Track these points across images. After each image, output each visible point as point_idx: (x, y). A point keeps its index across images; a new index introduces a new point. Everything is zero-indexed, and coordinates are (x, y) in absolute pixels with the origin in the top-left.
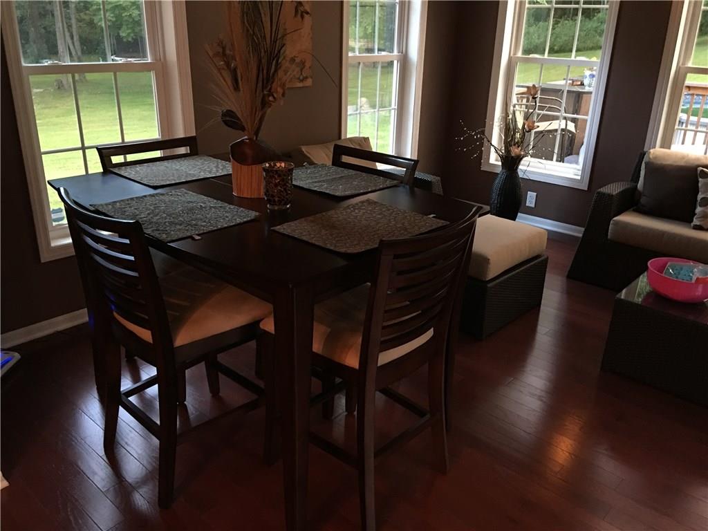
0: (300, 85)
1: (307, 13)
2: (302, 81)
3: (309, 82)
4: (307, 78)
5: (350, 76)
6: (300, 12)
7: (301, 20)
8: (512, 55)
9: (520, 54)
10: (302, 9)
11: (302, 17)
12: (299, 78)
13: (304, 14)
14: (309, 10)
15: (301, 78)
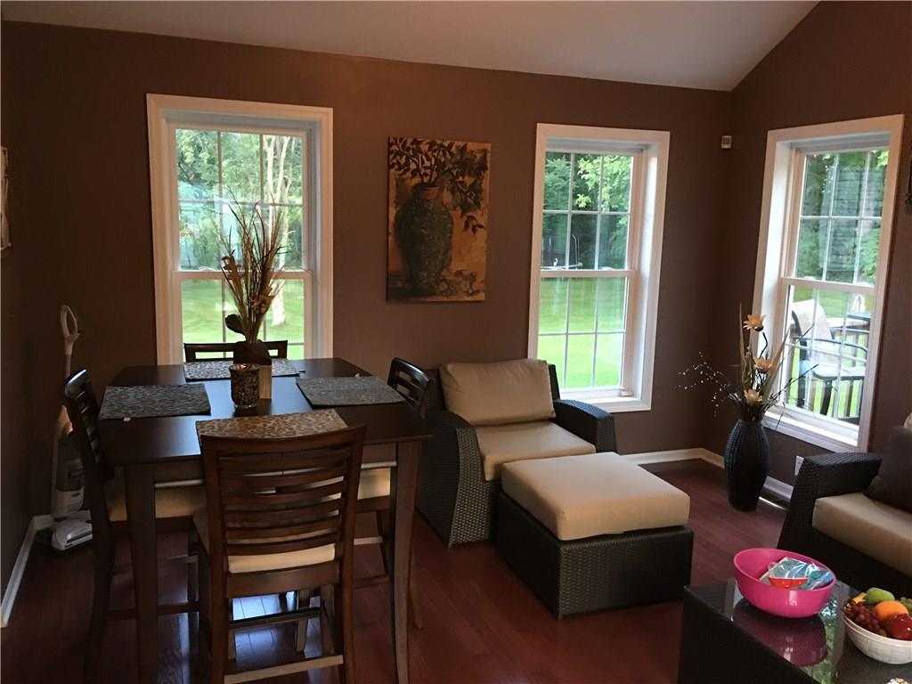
0: (470, 299)
1: (481, 227)
2: (471, 295)
3: (481, 297)
4: (478, 291)
5: (542, 292)
6: (471, 226)
7: (472, 233)
8: (782, 275)
9: (793, 276)
10: (474, 222)
11: (474, 231)
12: (467, 292)
13: (477, 228)
14: (483, 224)
15: (470, 291)
